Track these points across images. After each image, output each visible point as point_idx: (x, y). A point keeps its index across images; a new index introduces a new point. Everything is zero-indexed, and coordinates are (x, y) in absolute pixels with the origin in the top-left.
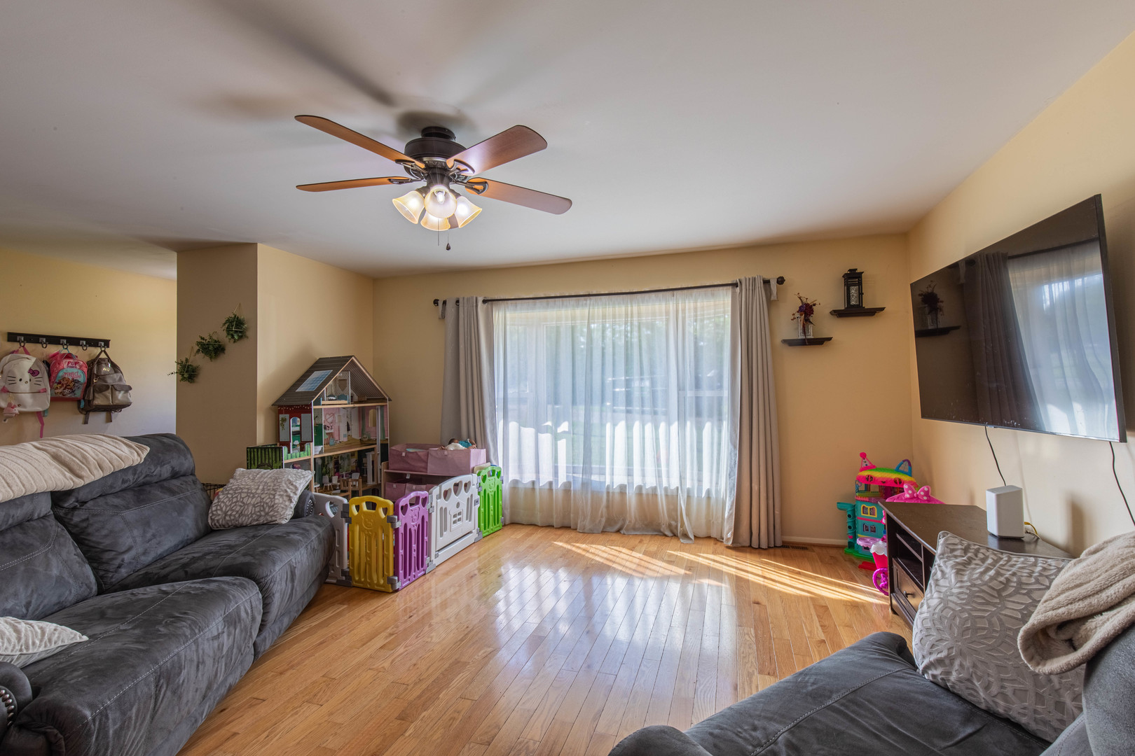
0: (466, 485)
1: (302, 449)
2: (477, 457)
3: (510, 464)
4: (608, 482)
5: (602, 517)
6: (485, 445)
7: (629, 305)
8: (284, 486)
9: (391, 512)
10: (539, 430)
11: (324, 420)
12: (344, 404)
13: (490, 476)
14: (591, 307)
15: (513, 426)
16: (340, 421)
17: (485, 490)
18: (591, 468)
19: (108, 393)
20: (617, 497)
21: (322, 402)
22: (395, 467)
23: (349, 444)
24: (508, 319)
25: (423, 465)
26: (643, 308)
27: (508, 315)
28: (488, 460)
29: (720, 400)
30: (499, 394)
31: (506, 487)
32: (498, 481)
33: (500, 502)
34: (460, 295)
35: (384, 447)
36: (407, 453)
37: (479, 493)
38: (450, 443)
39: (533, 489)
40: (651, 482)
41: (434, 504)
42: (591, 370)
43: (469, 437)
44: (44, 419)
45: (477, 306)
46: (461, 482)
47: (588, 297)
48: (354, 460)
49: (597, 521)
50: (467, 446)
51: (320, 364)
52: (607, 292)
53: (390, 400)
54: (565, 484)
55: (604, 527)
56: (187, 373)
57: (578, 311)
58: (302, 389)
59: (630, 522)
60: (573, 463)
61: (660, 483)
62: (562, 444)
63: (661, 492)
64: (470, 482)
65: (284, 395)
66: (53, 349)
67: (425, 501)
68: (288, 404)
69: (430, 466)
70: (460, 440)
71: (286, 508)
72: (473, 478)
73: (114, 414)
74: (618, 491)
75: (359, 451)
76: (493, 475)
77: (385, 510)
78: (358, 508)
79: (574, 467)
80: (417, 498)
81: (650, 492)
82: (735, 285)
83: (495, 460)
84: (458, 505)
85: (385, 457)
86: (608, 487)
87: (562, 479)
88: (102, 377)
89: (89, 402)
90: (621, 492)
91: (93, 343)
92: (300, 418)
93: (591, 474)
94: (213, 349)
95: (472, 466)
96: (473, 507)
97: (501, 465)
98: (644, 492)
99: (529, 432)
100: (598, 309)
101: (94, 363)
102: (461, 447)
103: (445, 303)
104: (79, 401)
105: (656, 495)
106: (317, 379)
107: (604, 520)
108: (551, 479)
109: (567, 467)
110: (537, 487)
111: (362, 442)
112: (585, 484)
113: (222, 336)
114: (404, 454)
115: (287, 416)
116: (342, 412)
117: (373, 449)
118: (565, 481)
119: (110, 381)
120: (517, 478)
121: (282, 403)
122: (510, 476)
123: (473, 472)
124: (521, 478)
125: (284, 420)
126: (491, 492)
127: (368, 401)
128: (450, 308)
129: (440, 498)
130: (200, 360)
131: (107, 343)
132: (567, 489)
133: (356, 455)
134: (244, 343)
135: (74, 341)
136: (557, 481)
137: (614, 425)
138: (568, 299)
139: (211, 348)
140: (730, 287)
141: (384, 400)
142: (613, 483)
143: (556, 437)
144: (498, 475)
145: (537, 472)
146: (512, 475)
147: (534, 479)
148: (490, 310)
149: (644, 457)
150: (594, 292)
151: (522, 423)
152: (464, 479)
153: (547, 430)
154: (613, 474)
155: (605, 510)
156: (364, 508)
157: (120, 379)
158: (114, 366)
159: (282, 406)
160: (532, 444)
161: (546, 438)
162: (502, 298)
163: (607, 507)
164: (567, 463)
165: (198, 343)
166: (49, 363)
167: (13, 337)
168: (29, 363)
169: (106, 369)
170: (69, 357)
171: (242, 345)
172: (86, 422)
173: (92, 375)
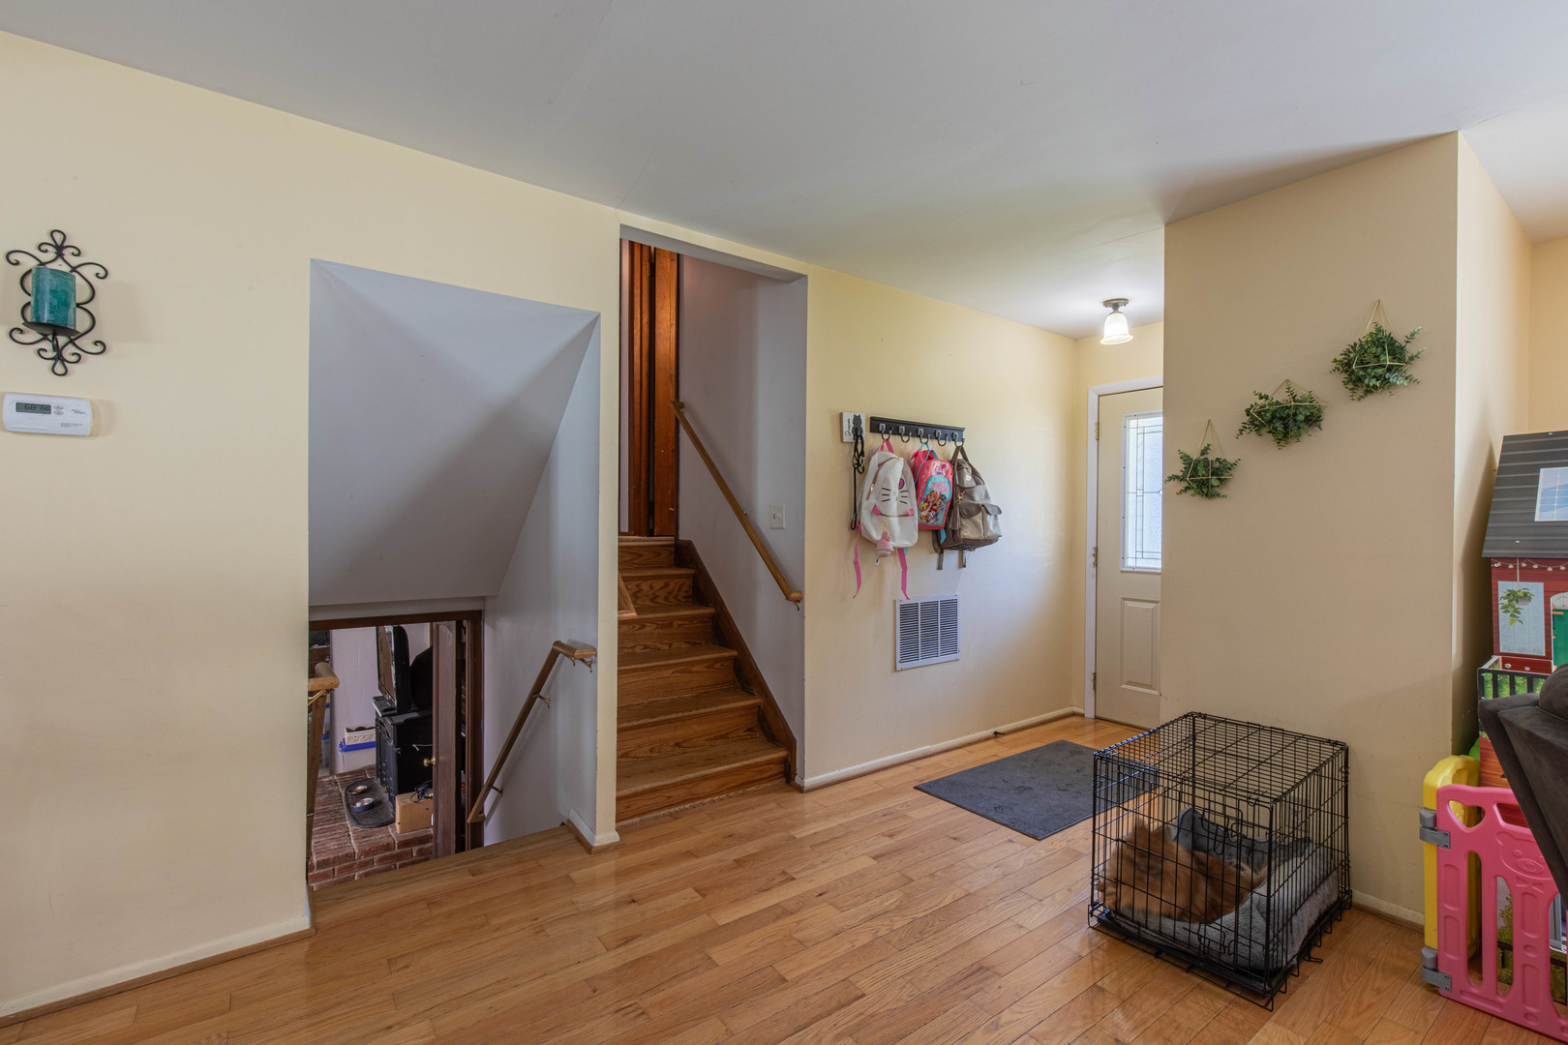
19: (978, 518)
66: (914, 445)
68: (1539, 555)
88: (968, 492)
91: (946, 433)
94: (1288, 421)
101: (955, 466)
104: (938, 532)
113: (1323, 385)
115: (1535, 586)
119: (978, 499)
130: (1244, 448)
131: (958, 431)
135: (928, 431)
157: (987, 496)
158: (974, 473)
166: (918, 468)
167: (876, 424)
168: (897, 469)
169: (968, 478)
170: (931, 456)
171: (1377, 408)
172: (940, 567)
173: (958, 487)
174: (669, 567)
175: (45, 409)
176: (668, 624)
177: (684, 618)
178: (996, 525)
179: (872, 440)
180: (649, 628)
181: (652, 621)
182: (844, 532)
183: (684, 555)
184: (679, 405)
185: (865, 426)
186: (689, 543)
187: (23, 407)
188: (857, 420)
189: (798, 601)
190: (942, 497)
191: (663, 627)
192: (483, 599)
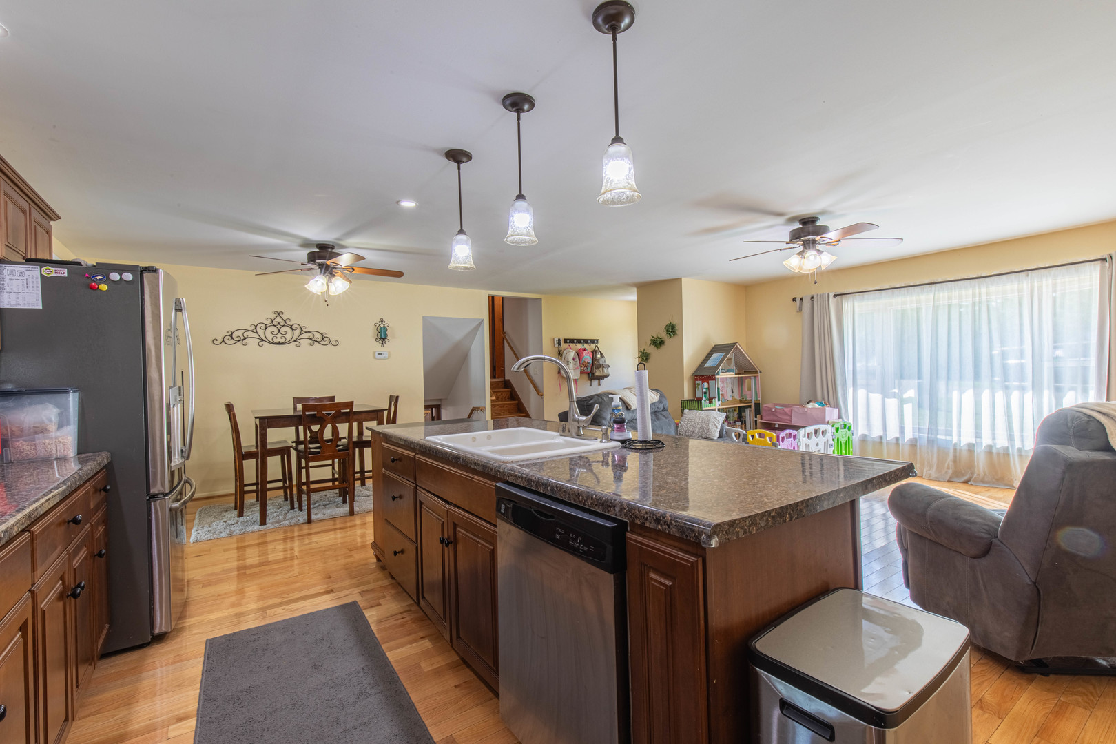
0: (823, 432)
1: (711, 402)
2: (831, 414)
3: (859, 423)
4: (955, 440)
5: (948, 468)
6: (837, 405)
7: (977, 288)
8: (712, 420)
9: (775, 440)
10: (885, 395)
11: (721, 385)
12: (732, 375)
13: (841, 429)
14: (936, 293)
15: (862, 393)
16: (727, 387)
17: (838, 439)
18: (937, 430)
19: (601, 369)
20: (965, 454)
21: (721, 374)
22: (767, 419)
23: (733, 402)
24: (856, 309)
25: (788, 418)
26: (992, 289)
27: (856, 304)
28: (840, 417)
29: (1085, 370)
30: (849, 367)
31: (856, 439)
32: (849, 433)
33: (851, 450)
34: (813, 293)
35: (757, 405)
36: (776, 409)
37: (833, 440)
38: (808, 403)
39: (881, 442)
40: (1002, 442)
41: (801, 440)
42: (937, 347)
43: (823, 399)
44: (578, 383)
45: (828, 300)
46: (819, 429)
47: (933, 285)
48: (736, 413)
49: (944, 472)
50: (823, 406)
51: (716, 349)
52: (953, 279)
53: (760, 372)
54: (911, 440)
55: (950, 478)
56: (644, 357)
57: (923, 297)
58: (707, 365)
59: (978, 475)
60: (919, 425)
61: (1013, 446)
62: (908, 409)
63: (1013, 452)
64: (826, 430)
65: (697, 369)
66: (579, 346)
67: (795, 437)
68: (702, 374)
69: (793, 418)
70: (816, 401)
71: (715, 431)
72: (829, 428)
73: (601, 381)
74: (966, 448)
75: (739, 407)
76: (845, 428)
77: (771, 439)
78: (753, 436)
79: (919, 429)
80: (790, 434)
81: (1002, 452)
82: (1104, 260)
83: (846, 418)
84: (817, 445)
85: (757, 411)
86: (955, 445)
87: (909, 435)
88: (598, 360)
89: (593, 374)
90: (969, 450)
91: (593, 341)
92: (708, 383)
93: (937, 434)
94: (658, 343)
95: (827, 420)
96: (829, 449)
97: (851, 421)
98: (994, 451)
99: (876, 398)
100: (943, 295)
101: (594, 352)
102: (817, 406)
103: (801, 299)
104: (589, 374)
105: (1008, 455)
106: (716, 359)
107: (950, 472)
108: (898, 435)
109: (913, 428)
110: (884, 441)
111: (741, 401)
112: (931, 442)
113: (664, 335)
114: (773, 410)
115: (700, 382)
116: (729, 380)
117: (750, 406)
118: (911, 437)
119: (601, 363)
120: (866, 433)
121: (696, 374)
122: (859, 431)
123: (828, 423)
124: (870, 433)
125: (698, 384)
126: (843, 440)
127: (745, 373)
128: (807, 303)
129: (805, 437)
130: (651, 350)
131: (597, 340)
132: (913, 444)
133: (737, 409)
134: (676, 337)
135: (586, 341)
136: (903, 437)
137: (961, 393)
138: (913, 288)
139: (658, 342)
140: (1099, 262)
141: (756, 372)
142: (960, 441)
143: (902, 402)
144: (849, 429)
145: (885, 429)
146: (861, 430)
147: (882, 435)
148: (840, 301)
149: (994, 420)
150: (940, 280)
151: (870, 390)
152: (822, 427)
153: (894, 395)
154: (960, 436)
155: (951, 463)
156: (757, 436)
157: (605, 362)
158: (601, 354)
159: (696, 376)
160: (879, 407)
161: (892, 403)
162: (851, 292)
163: (955, 461)
164: (913, 425)
165: (652, 340)
166: (579, 354)
167: (566, 341)
168: (572, 354)
169: (599, 356)
170: (585, 350)
171: (674, 340)
172: (591, 385)
173: (594, 359)
174: (502, 388)
175: (381, 354)
176: (502, 406)
177: (508, 404)
178: (607, 371)
179: (564, 345)
180: (497, 407)
181: (498, 405)
182: (557, 375)
183: (507, 384)
184: (504, 333)
185: (562, 341)
186: (509, 380)
187: (379, 354)
188: (559, 340)
189: (542, 395)
190: (588, 363)
191: (501, 407)
192: (440, 400)
